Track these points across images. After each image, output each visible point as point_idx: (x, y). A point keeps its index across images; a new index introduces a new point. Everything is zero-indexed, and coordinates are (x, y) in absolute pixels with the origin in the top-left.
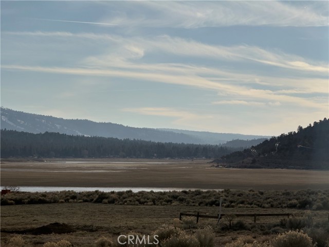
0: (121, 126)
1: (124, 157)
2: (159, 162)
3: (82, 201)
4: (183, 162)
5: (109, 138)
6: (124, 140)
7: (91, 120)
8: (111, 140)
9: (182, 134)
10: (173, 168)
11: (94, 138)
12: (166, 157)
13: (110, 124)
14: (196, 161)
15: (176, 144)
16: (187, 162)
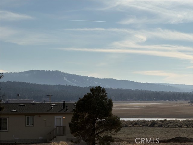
0: (133, 82)
1: (136, 100)
2: (157, 103)
3: (141, 125)
4: (172, 103)
5: (126, 89)
6: (135, 90)
7: (115, 79)
8: (127, 90)
9: (169, 86)
10: (167, 106)
11: (117, 89)
12: (161, 100)
13: (126, 81)
14: (179, 102)
15: (166, 92)
16: (174, 102)
